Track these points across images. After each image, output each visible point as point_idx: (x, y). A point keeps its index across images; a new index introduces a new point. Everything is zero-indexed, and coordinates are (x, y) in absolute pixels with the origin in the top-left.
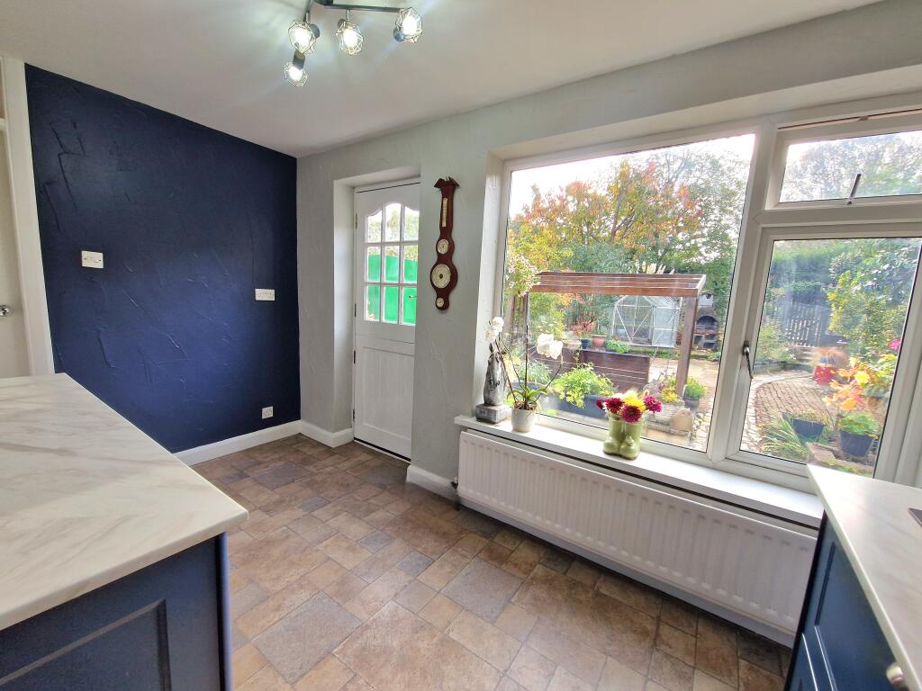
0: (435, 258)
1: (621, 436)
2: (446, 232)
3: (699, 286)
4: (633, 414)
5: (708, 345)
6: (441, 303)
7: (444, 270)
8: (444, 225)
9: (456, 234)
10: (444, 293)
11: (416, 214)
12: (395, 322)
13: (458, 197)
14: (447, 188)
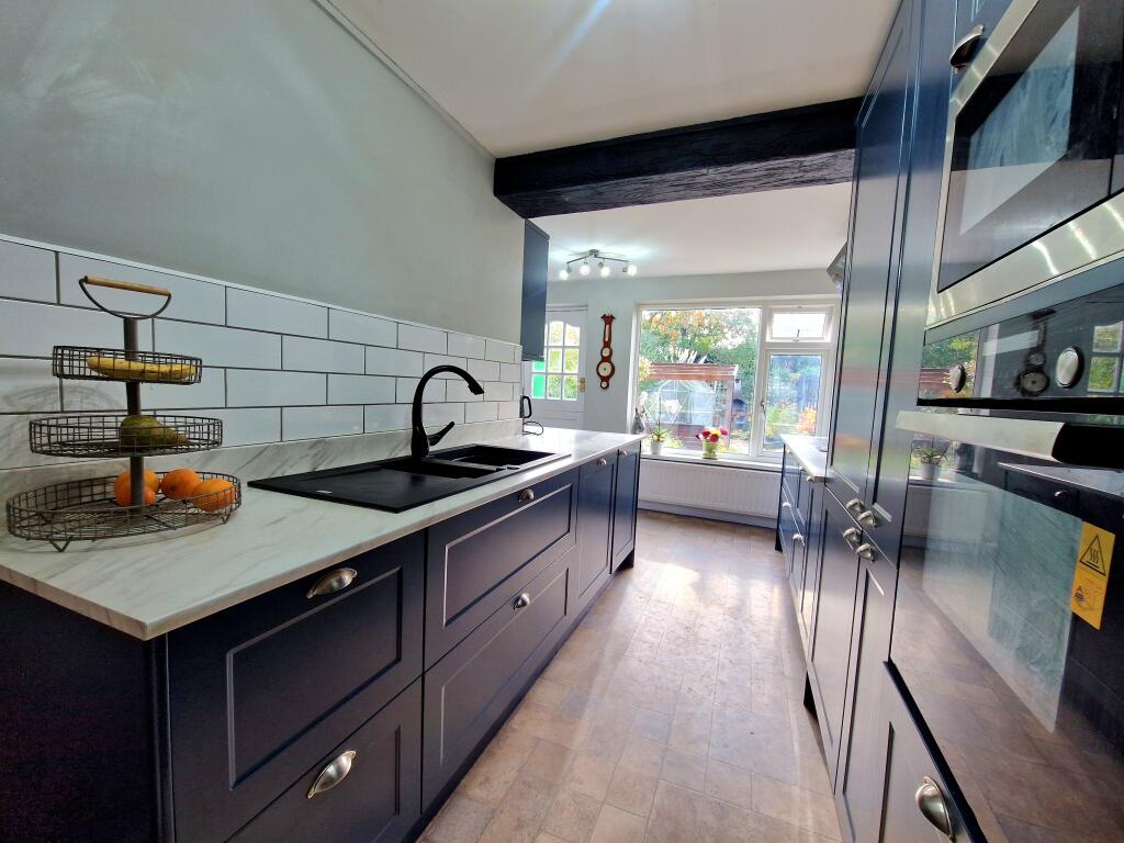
0: (600, 359)
1: (710, 450)
2: (607, 344)
3: (735, 373)
4: (715, 438)
5: (740, 426)
6: (604, 384)
7: (606, 365)
8: (607, 339)
9: (613, 345)
10: (605, 379)
11: (577, 330)
12: (559, 399)
13: (614, 323)
14: (608, 319)
